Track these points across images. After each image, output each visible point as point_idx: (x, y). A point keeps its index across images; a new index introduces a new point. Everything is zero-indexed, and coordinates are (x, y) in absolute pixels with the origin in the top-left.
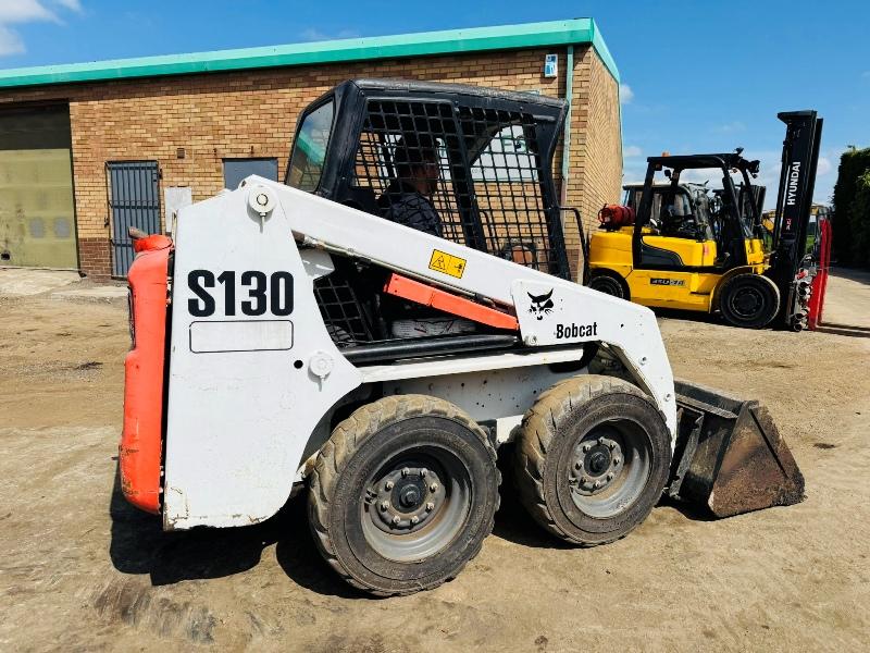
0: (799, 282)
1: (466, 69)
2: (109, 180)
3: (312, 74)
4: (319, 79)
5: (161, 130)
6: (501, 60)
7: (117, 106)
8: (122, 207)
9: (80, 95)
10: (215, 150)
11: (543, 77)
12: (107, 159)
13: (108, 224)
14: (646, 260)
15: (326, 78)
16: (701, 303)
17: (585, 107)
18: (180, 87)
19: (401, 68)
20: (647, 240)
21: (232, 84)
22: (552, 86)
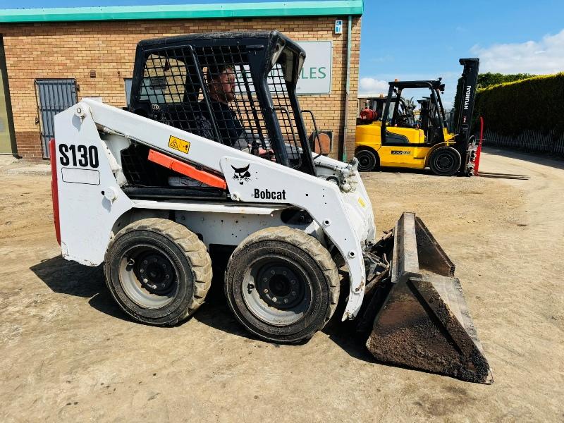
0: (471, 150)
1: (287, 26)
2: (37, 92)
3: (187, 25)
4: (191, 28)
5: (77, 58)
6: (308, 22)
7: (42, 40)
8: (49, 110)
9: (12, 32)
10: (119, 73)
11: (334, 33)
12: (35, 77)
13: (38, 122)
14: (388, 141)
15: (196, 28)
16: (419, 164)
17: (358, 52)
18: (91, 30)
19: (246, 24)
20: (389, 129)
21: (129, 29)
22: (339, 39)
